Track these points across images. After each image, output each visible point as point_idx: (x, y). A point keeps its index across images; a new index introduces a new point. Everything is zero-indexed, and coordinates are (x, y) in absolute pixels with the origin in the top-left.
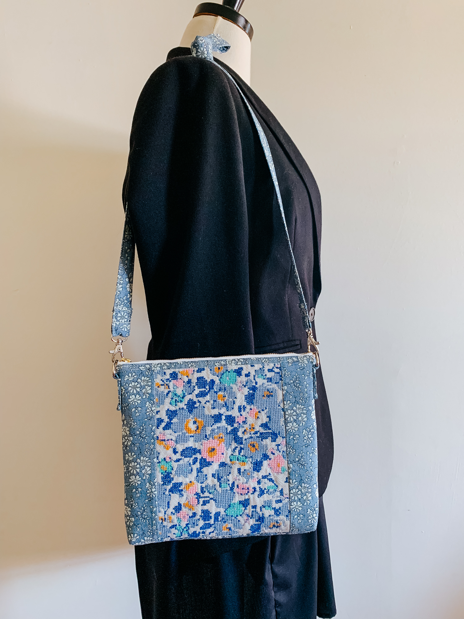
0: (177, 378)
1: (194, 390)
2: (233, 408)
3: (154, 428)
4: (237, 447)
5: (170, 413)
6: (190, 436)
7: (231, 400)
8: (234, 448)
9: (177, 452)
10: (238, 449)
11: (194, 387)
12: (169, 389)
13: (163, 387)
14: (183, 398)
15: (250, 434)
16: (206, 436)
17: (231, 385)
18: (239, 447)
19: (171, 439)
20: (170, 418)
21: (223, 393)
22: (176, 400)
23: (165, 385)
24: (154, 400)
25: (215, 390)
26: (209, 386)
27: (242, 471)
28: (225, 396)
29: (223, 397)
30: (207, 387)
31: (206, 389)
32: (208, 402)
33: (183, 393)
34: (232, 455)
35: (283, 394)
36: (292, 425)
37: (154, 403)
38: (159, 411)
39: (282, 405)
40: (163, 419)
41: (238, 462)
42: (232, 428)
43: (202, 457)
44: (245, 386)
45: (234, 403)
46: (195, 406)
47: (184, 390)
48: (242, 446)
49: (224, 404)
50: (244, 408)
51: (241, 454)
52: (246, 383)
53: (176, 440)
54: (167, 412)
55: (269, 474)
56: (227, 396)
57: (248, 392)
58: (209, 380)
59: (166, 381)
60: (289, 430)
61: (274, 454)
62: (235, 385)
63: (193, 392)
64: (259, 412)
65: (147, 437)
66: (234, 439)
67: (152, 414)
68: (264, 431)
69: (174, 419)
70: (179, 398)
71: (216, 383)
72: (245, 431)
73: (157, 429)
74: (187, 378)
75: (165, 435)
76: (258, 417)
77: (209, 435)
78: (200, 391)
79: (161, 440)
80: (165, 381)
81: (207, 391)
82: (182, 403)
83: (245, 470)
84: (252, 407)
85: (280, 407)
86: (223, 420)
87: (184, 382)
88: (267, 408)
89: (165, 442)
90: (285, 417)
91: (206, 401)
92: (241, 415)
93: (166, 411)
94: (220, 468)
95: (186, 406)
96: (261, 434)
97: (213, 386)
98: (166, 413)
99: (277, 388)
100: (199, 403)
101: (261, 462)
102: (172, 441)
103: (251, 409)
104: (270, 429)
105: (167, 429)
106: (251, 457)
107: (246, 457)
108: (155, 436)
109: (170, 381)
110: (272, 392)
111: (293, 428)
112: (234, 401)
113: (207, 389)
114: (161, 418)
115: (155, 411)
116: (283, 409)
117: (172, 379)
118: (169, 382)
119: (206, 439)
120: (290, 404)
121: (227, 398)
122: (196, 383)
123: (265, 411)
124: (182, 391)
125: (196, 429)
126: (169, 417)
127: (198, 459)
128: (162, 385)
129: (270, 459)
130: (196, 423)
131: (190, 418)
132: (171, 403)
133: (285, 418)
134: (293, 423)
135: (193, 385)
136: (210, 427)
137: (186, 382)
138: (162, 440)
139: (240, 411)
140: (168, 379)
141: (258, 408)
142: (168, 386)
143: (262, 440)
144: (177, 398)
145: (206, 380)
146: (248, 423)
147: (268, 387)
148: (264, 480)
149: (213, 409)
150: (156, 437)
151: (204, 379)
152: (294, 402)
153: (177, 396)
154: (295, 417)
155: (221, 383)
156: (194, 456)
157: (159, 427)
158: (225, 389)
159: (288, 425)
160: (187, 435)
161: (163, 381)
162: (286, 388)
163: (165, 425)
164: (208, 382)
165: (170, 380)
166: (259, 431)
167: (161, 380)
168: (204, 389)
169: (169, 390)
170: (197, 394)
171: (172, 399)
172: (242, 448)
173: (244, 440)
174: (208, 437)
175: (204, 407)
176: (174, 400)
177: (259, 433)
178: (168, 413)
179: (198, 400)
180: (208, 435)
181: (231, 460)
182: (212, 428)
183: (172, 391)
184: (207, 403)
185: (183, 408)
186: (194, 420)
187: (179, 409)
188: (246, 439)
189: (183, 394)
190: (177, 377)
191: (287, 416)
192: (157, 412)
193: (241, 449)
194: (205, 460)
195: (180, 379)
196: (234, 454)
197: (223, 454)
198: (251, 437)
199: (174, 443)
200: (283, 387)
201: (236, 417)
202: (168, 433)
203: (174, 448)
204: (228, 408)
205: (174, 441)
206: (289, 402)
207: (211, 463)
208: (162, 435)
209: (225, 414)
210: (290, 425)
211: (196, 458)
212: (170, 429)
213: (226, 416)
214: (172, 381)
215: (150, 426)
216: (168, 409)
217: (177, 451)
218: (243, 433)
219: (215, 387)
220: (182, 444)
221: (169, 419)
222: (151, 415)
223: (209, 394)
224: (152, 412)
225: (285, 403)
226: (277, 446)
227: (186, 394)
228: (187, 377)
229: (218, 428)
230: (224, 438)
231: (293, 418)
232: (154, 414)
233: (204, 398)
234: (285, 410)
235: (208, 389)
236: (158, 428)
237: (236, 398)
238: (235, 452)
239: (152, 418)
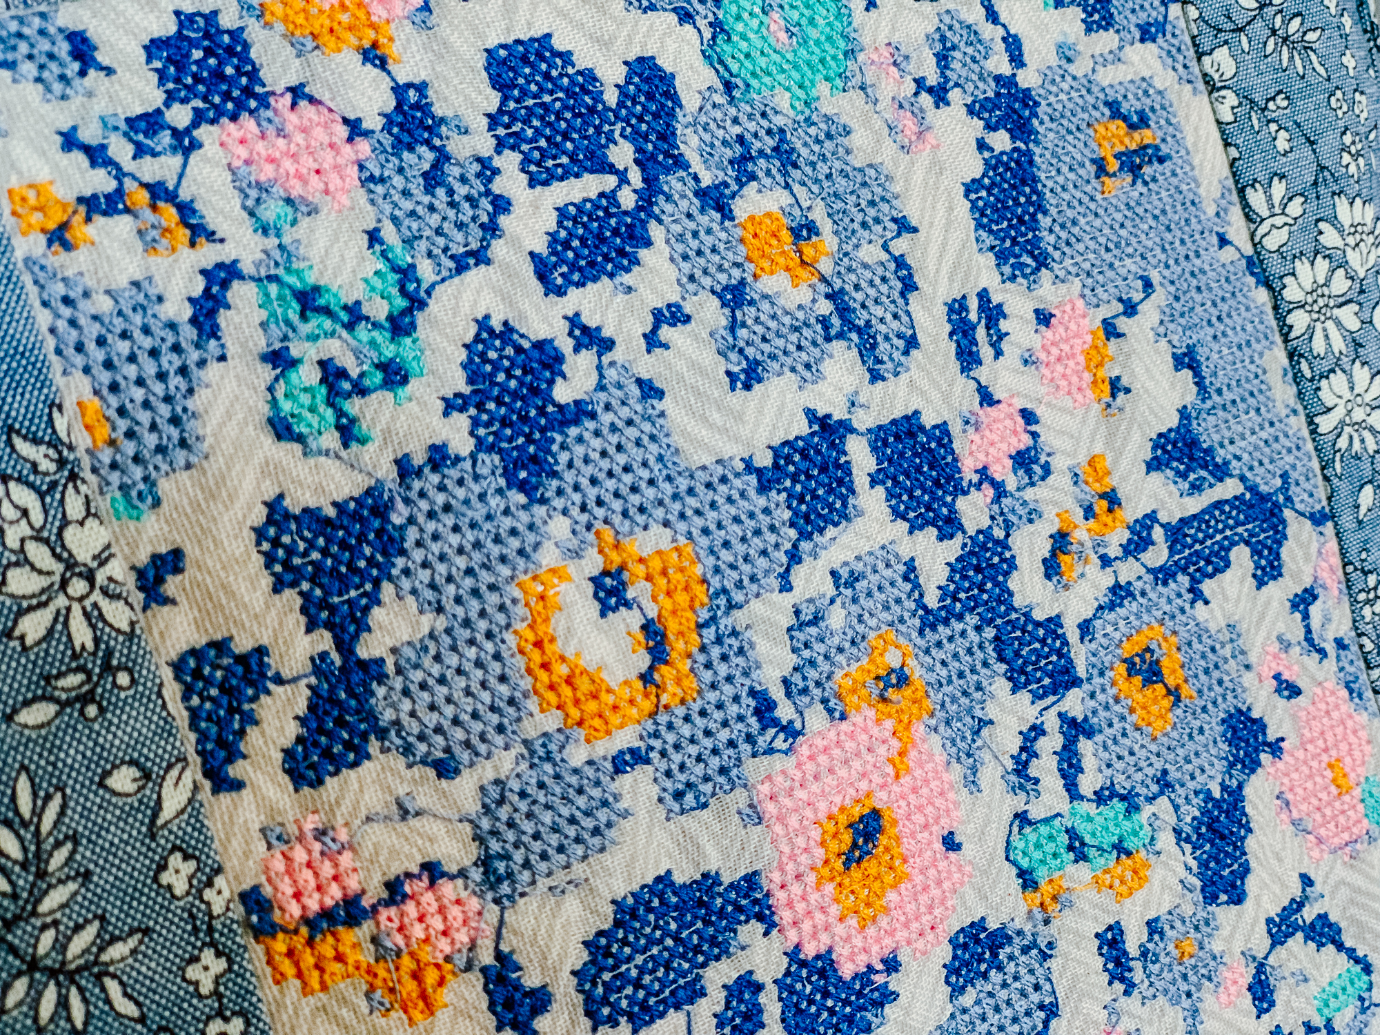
0: (248, 92)
1: (501, 205)
2: (912, 343)
3: (174, 799)
4: (1038, 731)
5: (311, 545)
6: (623, 762)
7: (871, 253)
8: (1014, 744)
9: (540, 1000)
10: (1051, 743)
11: (487, 171)
12: (211, 236)
13: (122, 225)
14: (400, 326)
15: (1106, 561)
16: (764, 708)
17: (832, 102)
18: (1051, 722)
19: (432, 871)
20: (333, 609)
21: (785, 199)
22: (331, 374)
23: (143, 196)
24: (61, 424)
25: (707, 180)
26: (637, 138)
27: (1133, 942)
28: (812, 229)
29: (796, 233)
30: (622, 154)
31: (611, 181)
32: (674, 315)
33: (396, 269)
34: (1022, 818)
35: (1219, 122)
36: (1347, 395)
37: (61, 462)
38: (171, 562)
39: (1237, 229)
40: (261, 651)
41: (1082, 872)
42: (953, 549)
43: (794, 955)
44: (940, 95)
45: (909, 286)
46: (563, 393)
47: (389, 233)
48: (1074, 703)
49: (825, 307)
50: (993, 314)
51: (1088, 783)
52: (943, 59)
53: (485, 862)
54: (276, 543)
55: (1307, 881)
56: (826, 226)
57: (982, 145)
58: (611, 75)
59: (140, 151)
60: (1342, 443)
61: (1291, 690)
62: (857, 97)
63: (491, 229)
64: (1111, 330)
65: (118, 951)
66: (1001, 659)
67: (94, 618)
68: (1194, 505)
69: (376, 611)
70: (363, 332)
71: (690, 101)
72: (1061, 540)
73: (225, 799)
74: (371, 71)
75: (343, 836)
76: (1116, 386)
77: (786, 682)
78: (561, 212)
79: (310, 923)
80: (120, 150)
81: (627, 199)
82: (403, 392)
83: (1153, 927)
84: (1048, 291)
85: (1228, 254)
86: (860, 479)
87: (355, 128)
88: (1155, 277)
89: (367, 927)
90: (1285, 331)
91: (658, 317)
92: (987, 398)
93: (260, 533)
94: (967, 999)
95: (461, 421)
96: (1176, 533)
97: (667, 136)
98: (270, 560)
99: (1164, 79)
100: (587, 358)
101: (1233, 800)
102: (448, 889)
103: (1044, 318)
104: (1221, 472)
105: (339, 765)
106: (1164, 783)
107: (1131, 802)
108: (220, 897)
109: (185, 143)
110: (1143, 121)
111: (1358, 415)
112: (900, 262)
113: (623, 179)
114: (221, 646)
115: (117, 569)
116: (1255, 264)
117: (199, 118)
118: (176, 161)
119: (779, 744)
120: (1295, 208)
121: (828, 240)
122: (493, 120)
123: (1150, 313)
124: (373, 237)
125: (643, 661)
126: (324, 604)
127: (759, 988)
128: (92, 205)
129: (1275, 748)
130: (630, 594)
131: (548, 557)
132: (282, 429)
133: (1286, 340)
134: (1347, 367)
135: (461, 148)
136: (776, 597)
137: (373, 122)
138: (327, 914)
139: (968, 358)
140: (150, 123)
141: (1091, 297)
142: (186, 210)
143: (1196, 594)
144: (337, 349)
145: (590, 76)
146: (1060, 463)
147: (1107, 77)
148: (1290, 952)
149: (747, 387)
150: (238, 911)
151: (566, 57)
152: (1315, 183)
153: (327, 311)
154: (1348, 316)
155: (728, 87)
156: (718, 976)
157: (236, 770)
158: (785, 156)
159: (1327, 396)
160: (577, 755)
161: (87, 150)
162: (1222, 62)
163: (302, 720)
164: (611, 98)
165: (175, 133)
166: (1152, 517)
167: (69, 141)
168: (589, 186)
169: (208, 255)
170: (541, 247)
171: (279, 359)
172: (1074, 720)
173: (1073, 635)
174: (785, 712)
175: (650, 390)
176: (308, 375)
177: (1158, 533)
178: (291, 551)
179: (574, 321)
180: (777, 693)
181: (1027, 880)
182: (788, 600)
183: (247, 267)
184: (666, 332)
185: (439, 457)
186: (593, 563)
187: (404, 468)
188: (1085, 628)
189: (393, 277)
190: (253, 75)
191: (1299, 321)
192: (141, 574)
193: (1075, 728)
194: (824, 966)
195: (297, 92)
196: (1035, 813)
197: (951, 843)
198: (1120, 593)
199: (474, 904)
200: (1206, 60)
201: (955, 428)
202: (374, 800)
203: (486, 957)
204: (868, 347)
205: (462, 873)
206: (1278, 189)
207: (879, 979)
208: (300, 855)
209: (864, 420)
210: (1334, 390)
211: (747, 986)
212: (374, 746)
213: (881, 438)
214: (204, 133)
215: (123, 780)
216: (274, 506)
217: (531, 980)
218: (1051, 568)
219: (690, 145)
220: (560, 877)
221: (327, 635)
222: (82, 634)
223: (656, 232)
224: (78, 587)
225: (1256, 198)
226: (1298, 616)
227: (426, 270)
228: (374, 56)
229: (844, 580)
230: (916, 671)
231: (1338, 324)
232: (117, 614)
233: (626, 278)
234: (1275, 266)
235: (635, 176)
236: (222, 783)
237: (904, 226)
238: (1037, 781)
239: (107, 668)
